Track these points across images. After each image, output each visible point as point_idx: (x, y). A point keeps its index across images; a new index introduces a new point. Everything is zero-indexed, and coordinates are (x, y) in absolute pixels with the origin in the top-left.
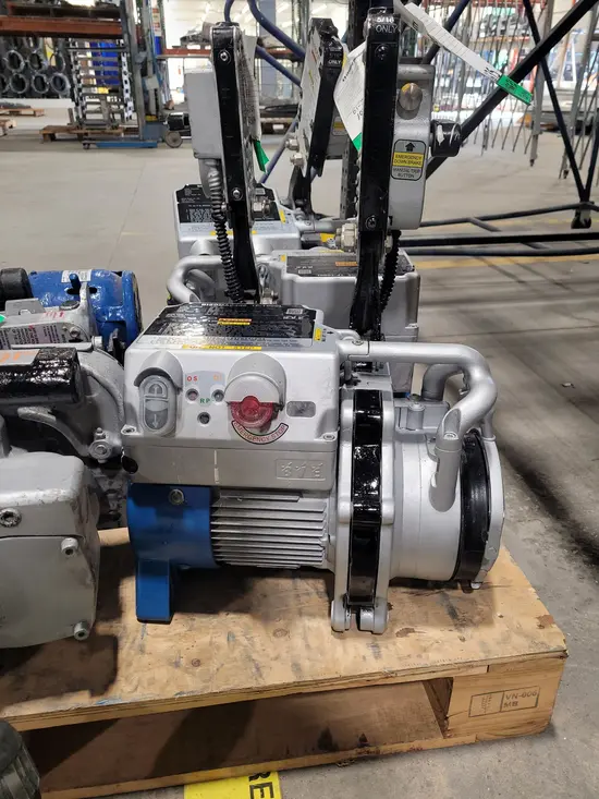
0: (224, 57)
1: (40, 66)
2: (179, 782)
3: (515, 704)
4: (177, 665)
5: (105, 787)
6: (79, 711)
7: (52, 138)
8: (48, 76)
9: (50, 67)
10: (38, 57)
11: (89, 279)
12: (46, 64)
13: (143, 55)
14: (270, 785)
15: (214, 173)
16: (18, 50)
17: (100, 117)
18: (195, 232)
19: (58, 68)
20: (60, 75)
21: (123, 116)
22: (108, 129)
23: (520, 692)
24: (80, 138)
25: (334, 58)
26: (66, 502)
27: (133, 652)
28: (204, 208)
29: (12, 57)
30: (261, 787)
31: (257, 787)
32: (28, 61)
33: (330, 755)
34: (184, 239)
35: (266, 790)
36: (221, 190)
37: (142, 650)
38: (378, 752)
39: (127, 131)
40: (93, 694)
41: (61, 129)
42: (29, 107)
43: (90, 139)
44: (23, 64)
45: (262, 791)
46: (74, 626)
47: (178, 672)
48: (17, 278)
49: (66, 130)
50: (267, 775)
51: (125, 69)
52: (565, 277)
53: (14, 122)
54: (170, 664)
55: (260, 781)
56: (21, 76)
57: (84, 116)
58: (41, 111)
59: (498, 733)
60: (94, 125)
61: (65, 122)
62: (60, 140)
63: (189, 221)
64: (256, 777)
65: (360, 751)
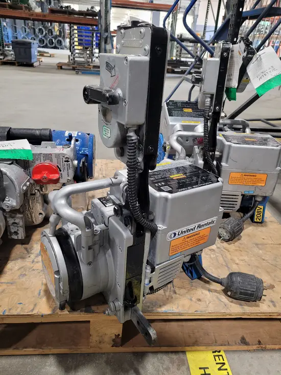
1: (52, 34)
2: (183, 350)
7: (61, 68)
8: (55, 39)
9: (56, 35)
10: (52, 31)
11: (76, 136)
12: (55, 34)
13: (106, 34)
14: (221, 355)
15: (209, 100)
16: (43, 27)
17: (83, 60)
19: (60, 36)
20: (60, 39)
21: (92, 60)
22: (86, 66)
24: (74, 69)
25: (251, 54)
28: (178, 111)
29: (40, 30)
30: (218, 356)
31: (216, 356)
32: (47, 32)
33: (246, 347)
35: (220, 357)
36: (210, 107)
39: (94, 67)
41: (65, 64)
42: (48, 53)
43: (78, 70)
44: (44, 33)
48: (47, 133)
49: (67, 64)
50: (219, 352)
51: (94, 39)
53: (43, 59)
55: (217, 354)
56: (43, 38)
57: (74, 59)
58: (53, 55)
60: (80, 64)
61: (66, 61)
62: (64, 69)
63: (172, 116)
64: (215, 352)
65: (258, 346)
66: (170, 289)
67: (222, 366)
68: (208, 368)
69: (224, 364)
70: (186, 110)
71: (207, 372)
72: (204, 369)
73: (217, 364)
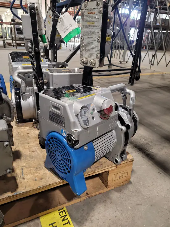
0: (33, 12)
2: (38, 216)
3: (123, 176)
4: (36, 180)
5: (16, 223)
6: (9, 197)
14: (64, 211)
15: (30, 44)
18: (18, 64)
23: (124, 172)
25: (56, 17)
26: (6, 130)
27: (21, 180)
28: (19, 58)
30: (62, 212)
31: (61, 212)
33: (79, 199)
34: (14, 66)
35: (64, 212)
36: (32, 49)
37: (24, 178)
38: (91, 196)
40: (12, 192)
45: (62, 213)
46: (7, 170)
47: (37, 182)
50: (63, 208)
52: (109, 81)
54: (34, 180)
55: (61, 210)
59: (119, 185)
63: (15, 61)
64: (60, 210)
65: (86, 196)
66: (20, 177)
67: (64, 218)
68: (55, 223)
69: (66, 216)
70: (25, 57)
71: (55, 225)
72: (52, 224)
73: (61, 217)
